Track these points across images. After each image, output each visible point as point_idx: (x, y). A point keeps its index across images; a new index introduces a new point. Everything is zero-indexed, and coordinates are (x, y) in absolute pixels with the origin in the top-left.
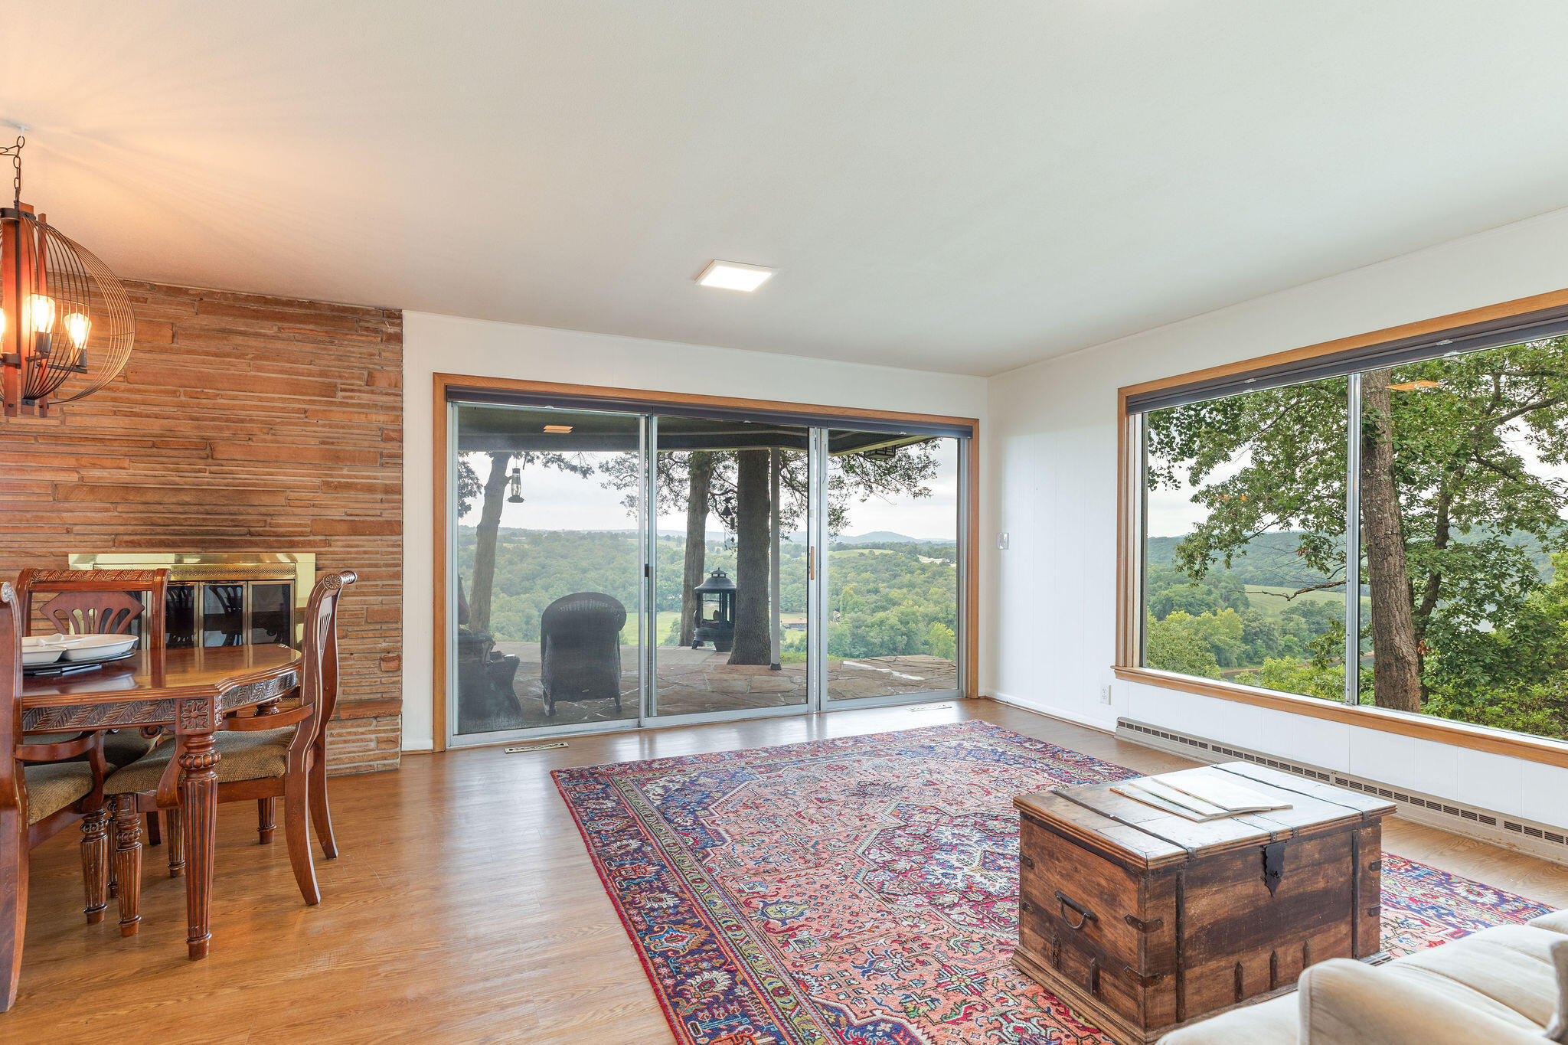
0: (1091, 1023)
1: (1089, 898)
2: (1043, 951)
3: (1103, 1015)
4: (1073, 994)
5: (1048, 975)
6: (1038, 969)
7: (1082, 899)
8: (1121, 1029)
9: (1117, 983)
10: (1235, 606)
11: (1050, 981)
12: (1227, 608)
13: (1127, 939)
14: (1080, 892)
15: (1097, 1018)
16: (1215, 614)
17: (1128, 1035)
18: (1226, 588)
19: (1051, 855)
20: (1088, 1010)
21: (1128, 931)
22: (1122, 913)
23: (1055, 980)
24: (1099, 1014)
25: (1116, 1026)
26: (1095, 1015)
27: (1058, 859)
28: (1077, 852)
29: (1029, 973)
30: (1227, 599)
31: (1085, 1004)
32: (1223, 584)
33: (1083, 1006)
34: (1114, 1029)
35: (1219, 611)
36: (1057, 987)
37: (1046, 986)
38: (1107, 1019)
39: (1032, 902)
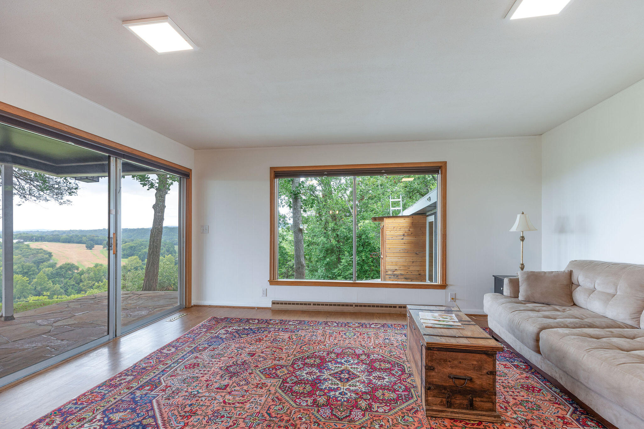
0: (476, 421)
1: (467, 372)
2: (441, 404)
3: (479, 415)
4: (462, 414)
5: (447, 412)
6: (442, 412)
7: (464, 374)
8: (489, 416)
9: (482, 399)
10: (171, 253)
11: (449, 414)
12: (169, 254)
13: (487, 381)
14: (462, 371)
15: (478, 418)
16: (164, 257)
17: (492, 417)
18: (168, 247)
19: (445, 361)
20: (472, 417)
21: (488, 377)
22: (485, 371)
23: (452, 412)
24: (477, 415)
25: (486, 416)
26: (475, 417)
27: (450, 361)
28: (460, 355)
29: (439, 416)
30: (168, 251)
31: (470, 414)
32: (167, 246)
33: (469, 416)
34: (486, 418)
35: (166, 256)
36: (454, 415)
37: (449, 417)
38: (481, 416)
39: (433, 384)
